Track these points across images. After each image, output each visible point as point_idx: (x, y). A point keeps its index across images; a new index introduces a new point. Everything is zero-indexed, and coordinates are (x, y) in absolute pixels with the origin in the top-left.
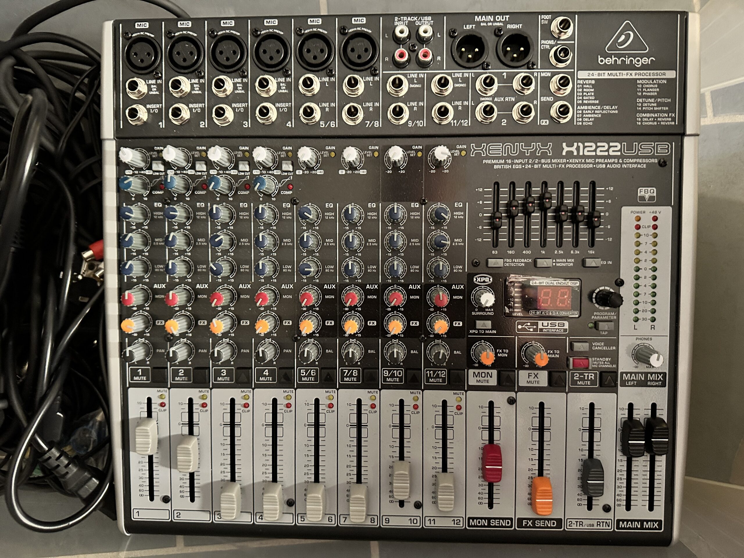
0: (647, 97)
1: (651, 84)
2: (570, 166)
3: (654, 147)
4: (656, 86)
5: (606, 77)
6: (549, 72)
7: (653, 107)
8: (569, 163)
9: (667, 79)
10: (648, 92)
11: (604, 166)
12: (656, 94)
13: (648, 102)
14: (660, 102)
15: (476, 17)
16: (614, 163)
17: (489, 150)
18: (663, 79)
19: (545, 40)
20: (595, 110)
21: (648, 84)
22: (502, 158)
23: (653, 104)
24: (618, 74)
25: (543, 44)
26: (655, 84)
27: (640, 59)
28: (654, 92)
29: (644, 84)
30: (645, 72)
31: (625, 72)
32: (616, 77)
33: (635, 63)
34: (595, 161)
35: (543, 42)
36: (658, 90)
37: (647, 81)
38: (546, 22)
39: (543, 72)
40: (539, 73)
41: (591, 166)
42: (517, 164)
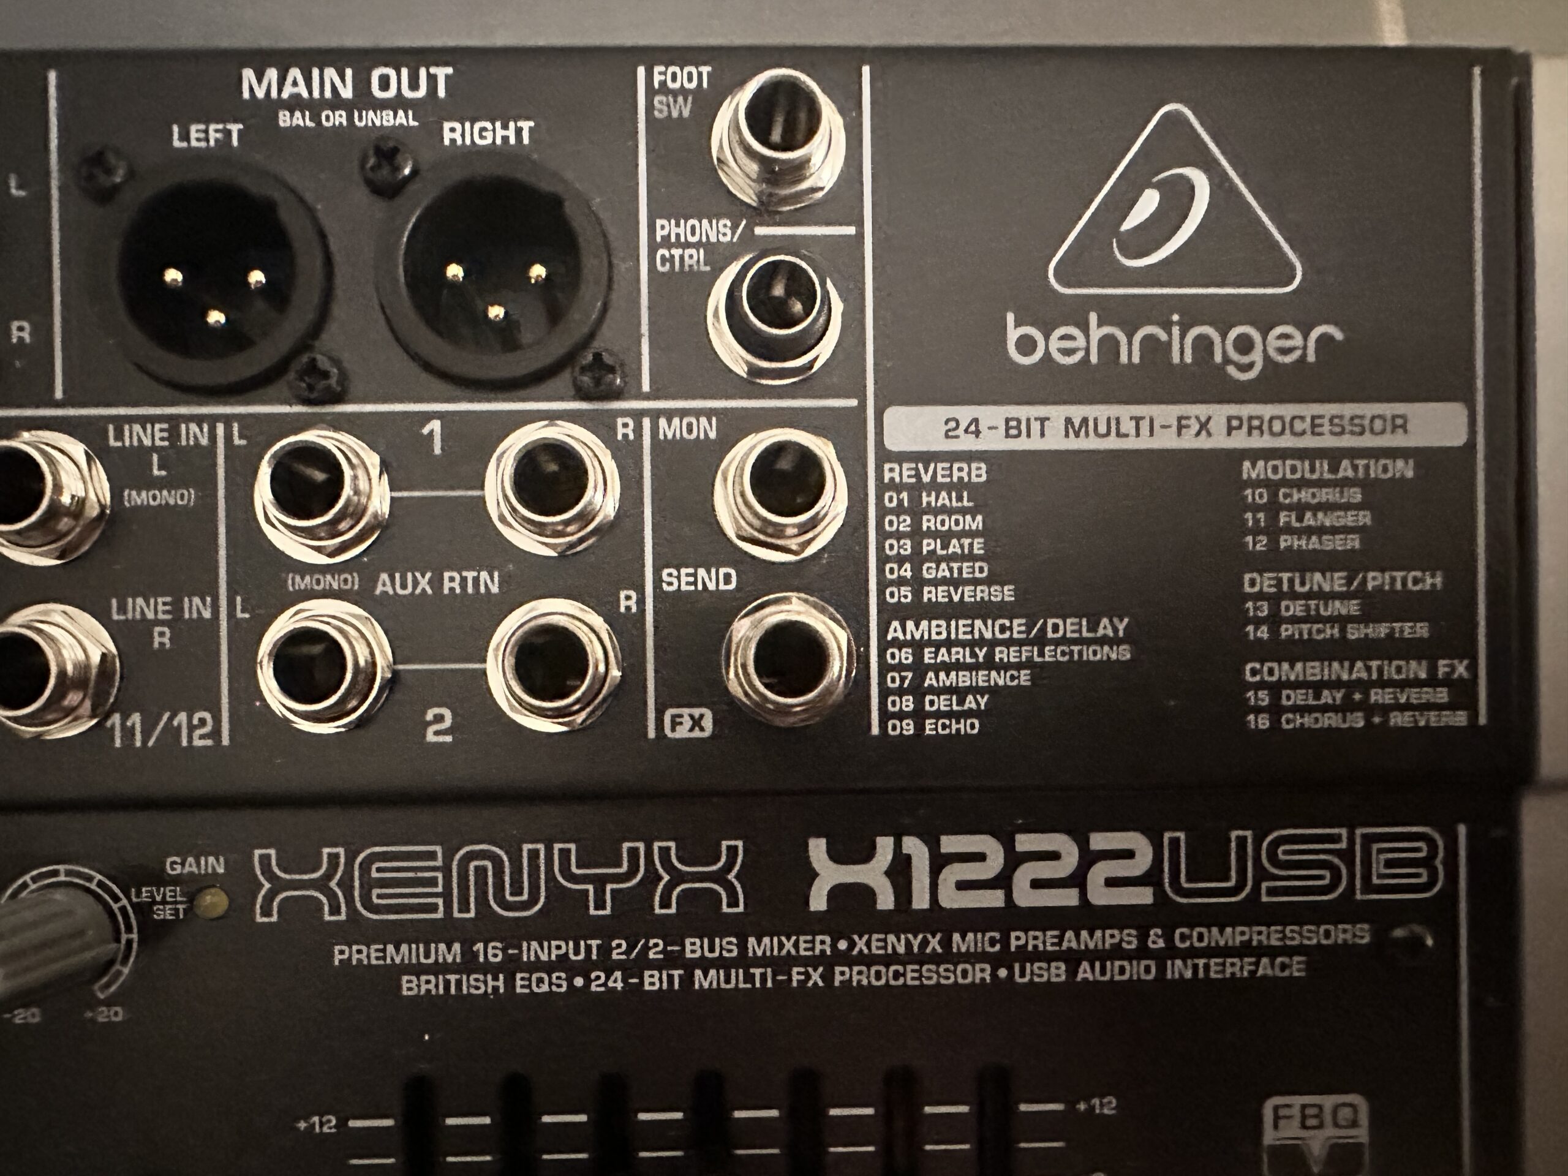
0: (1304, 562)
1: (1321, 484)
2: (859, 976)
3: (1347, 856)
4: (1355, 495)
5: (1055, 441)
6: (709, 413)
7: (1342, 621)
8: (847, 959)
9: (1421, 456)
10: (1309, 531)
11: (1058, 972)
12: (1354, 542)
13: (1308, 596)
14: (1379, 589)
15: (248, 74)
16: (1117, 953)
17: (368, 885)
18: (1393, 453)
19: (679, 215)
20: (993, 643)
21: (1302, 484)
22: (447, 931)
23: (1338, 607)
24: (1128, 427)
25: (666, 242)
26: (1345, 483)
27: (1257, 336)
28: (1346, 530)
29: (1284, 483)
30: (1288, 410)
31: (1166, 413)
32: (1112, 443)
33: (1227, 360)
34: (1005, 941)
35: (665, 227)
36: (1365, 518)
37: (1304, 468)
38: (684, 109)
39: (670, 414)
40: (646, 422)
41: (981, 973)
42: (536, 966)
